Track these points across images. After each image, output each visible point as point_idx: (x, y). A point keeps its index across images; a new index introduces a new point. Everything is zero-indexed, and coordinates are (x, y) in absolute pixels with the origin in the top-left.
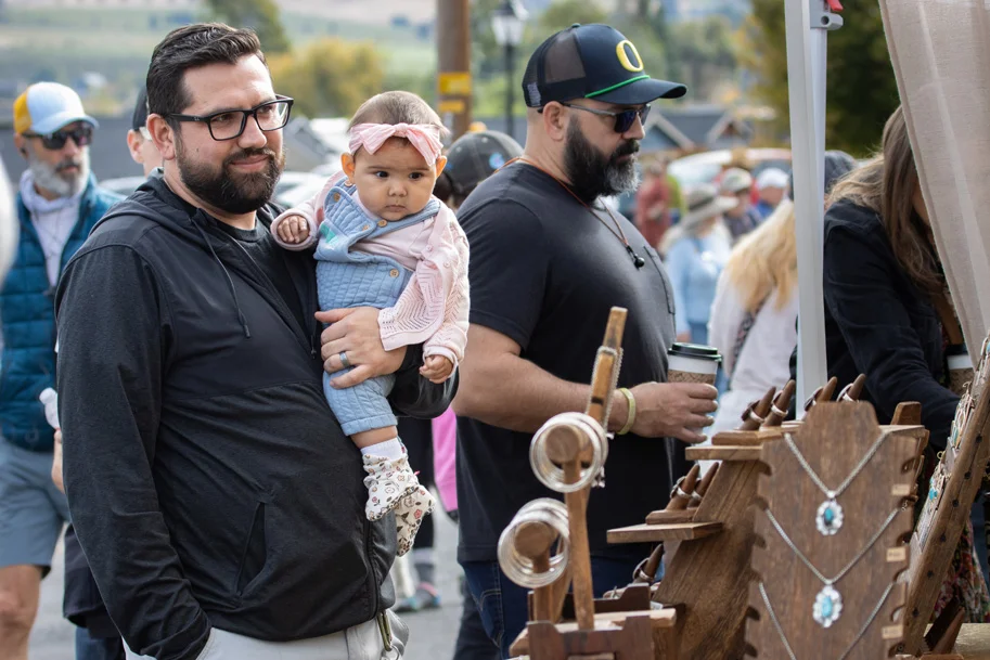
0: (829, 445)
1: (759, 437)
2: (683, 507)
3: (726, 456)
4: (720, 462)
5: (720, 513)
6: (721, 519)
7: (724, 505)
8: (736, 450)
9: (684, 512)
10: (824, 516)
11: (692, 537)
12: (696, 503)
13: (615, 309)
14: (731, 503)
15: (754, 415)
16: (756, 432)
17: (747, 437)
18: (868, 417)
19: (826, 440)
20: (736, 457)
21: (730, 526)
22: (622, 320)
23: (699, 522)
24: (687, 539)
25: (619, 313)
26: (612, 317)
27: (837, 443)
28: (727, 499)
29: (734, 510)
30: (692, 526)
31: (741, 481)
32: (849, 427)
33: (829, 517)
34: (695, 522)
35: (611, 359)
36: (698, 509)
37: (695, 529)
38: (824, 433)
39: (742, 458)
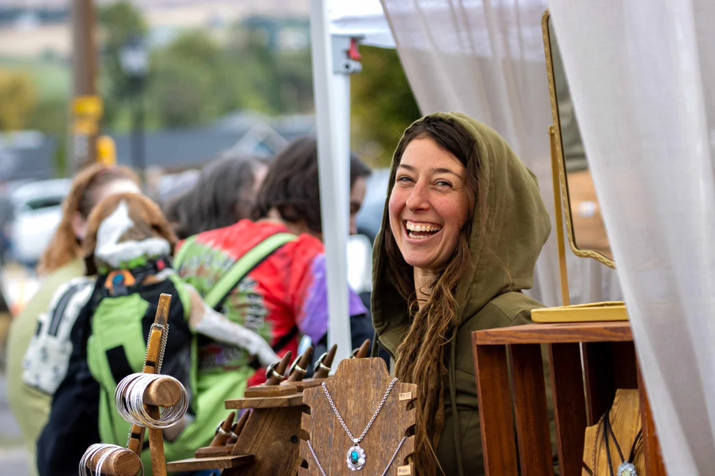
0: (353, 390)
1: (281, 389)
2: (223, 444)
3: (255, 405)
4: (252, 410)
5: (252, 447)
6: (253, 453)
7: (255, 442)
8: (263, 400)
9: (225, 447)
10: (351, 456)
11: (231, 466)
12: (234, 441)
13: (162, 294)
14: (261, 440)
15: (276, 374)
16: (277, 386)
17: (272, 390)
18: (381, 368)
19: (351, 387)
20: (263, 405)
21: (260, 458)
22: (168, 303)
23: (236, 455)
24: (227, 467)
25: (166, 298)
26: (161, 301)
27: (359, 388)
28: (257, 437)
29: (263, 445)
30: (230, 458)
31: (267, 424)
32: (368, 376)
33: (355, 458)
34: (234, 455)
35: (160, 332)
36: (235, 445)
37: (232, 460)
38: (349, 381)
39: (268, 406)
